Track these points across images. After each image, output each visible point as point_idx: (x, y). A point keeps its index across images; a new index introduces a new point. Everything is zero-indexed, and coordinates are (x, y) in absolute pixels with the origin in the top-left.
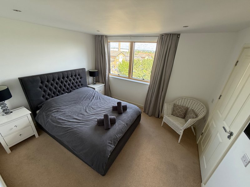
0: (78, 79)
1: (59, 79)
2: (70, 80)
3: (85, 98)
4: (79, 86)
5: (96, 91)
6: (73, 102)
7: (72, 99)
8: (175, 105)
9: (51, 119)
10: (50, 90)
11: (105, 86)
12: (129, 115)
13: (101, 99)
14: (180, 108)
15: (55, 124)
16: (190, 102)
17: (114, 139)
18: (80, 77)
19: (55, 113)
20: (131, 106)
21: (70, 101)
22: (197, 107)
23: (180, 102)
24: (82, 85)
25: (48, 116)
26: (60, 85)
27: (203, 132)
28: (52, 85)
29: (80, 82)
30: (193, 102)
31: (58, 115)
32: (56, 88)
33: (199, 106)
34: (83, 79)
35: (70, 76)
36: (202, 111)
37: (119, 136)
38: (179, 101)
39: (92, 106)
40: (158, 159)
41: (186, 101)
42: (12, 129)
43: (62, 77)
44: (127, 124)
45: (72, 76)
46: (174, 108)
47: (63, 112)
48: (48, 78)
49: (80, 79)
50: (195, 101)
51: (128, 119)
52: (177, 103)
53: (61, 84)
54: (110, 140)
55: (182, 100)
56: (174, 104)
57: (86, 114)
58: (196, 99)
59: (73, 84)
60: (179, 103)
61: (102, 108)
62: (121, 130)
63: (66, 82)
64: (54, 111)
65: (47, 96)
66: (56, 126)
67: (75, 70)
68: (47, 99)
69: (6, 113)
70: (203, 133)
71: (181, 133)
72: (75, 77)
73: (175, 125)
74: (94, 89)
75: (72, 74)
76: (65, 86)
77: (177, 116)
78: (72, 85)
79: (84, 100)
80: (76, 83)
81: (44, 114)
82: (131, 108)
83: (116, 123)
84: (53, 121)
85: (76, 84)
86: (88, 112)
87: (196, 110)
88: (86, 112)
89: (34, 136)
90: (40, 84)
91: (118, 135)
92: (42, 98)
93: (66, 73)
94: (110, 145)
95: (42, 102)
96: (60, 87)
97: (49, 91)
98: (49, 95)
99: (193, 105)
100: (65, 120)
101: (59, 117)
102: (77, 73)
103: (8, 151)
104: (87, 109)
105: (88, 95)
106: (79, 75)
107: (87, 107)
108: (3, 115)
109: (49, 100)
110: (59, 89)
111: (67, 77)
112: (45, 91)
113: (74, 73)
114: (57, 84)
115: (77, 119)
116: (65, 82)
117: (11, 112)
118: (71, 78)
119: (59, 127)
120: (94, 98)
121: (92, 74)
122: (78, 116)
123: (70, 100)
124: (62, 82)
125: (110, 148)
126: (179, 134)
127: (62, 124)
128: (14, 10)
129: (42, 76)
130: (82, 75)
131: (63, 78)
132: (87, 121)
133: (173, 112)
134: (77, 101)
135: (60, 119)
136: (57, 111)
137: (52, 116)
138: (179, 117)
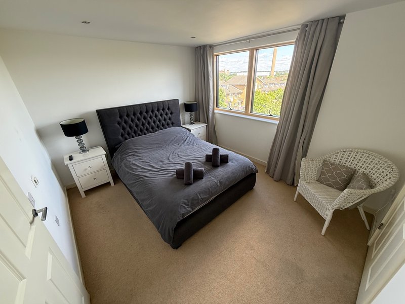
0: (167, 114)
1: (141, 113)
2: (156, 116)
3: (173, 142)
4: (168, 124)
5: (191, 134)
6: (155, 146)
7: (154, 141)
8: (325, 163)
9: (125, 164)
10: (131, 127)
11: (207, 126)
12: (230, 170)
13: (195, 144)
14: (336, 168)
15: (127, 169)
16: (362, 159)
17: (193, 199)
18: (170, 112)
19: (130, 157)
20: (238, 158)
21: (152, 144)
22: (376, 170)
23: (339, 157)
24: (172, 123)
25: (122, 160)
26: (142, 122)
27: (383, 222)
28: (132, 121)
29: (170, 119)
30: (368, 159)
31: (132, 160)
32: (137, 126)
33: (381, 167)
34: (173, 115)
35: (156, 109)
36: (387, 178)
37: (202, 197)
38: (337, 156)
39: (179, 153)
40: (269, 250)
41: (354, 156)
42: (86, 169)
43: (145, 111)
44: (221, 183)
45: (158, 110)
46: (323, 169)
47: (140, 156)
48: (127, 112)
49: (170, 115)
50: (373, 157)
51: (226, 176)
52: (332, 160)
53: (144, 120)
54: (187, 200)
55: (343, 154)
56: (325, 161)
57: (167, 161)
58: (376, 153)
59: (160, 121)
60: (337, 160)
61: (192, 156)
62: (209, 189)
63: (151, 117)
64: (130, 154)
65: (126, 136)
66: (128, 172)
67: (163, 102)
68: (126, 139)
69: (83, 151)
70: (382, 224)
71: (327, 215)
72: (162, 112)
73: (318, 199)
74: (189, 130)
75: (158, 107)
76: (149, 123)
77: (327, 185)
78: (159, 123)
79: (171, 144)
80: (165, 120)
81: (119, 157)
82: (237, 161)
83: (204, 179)
84: (126, 166)
85: (164, 122)
86: (171, 160)
87: (373, 176)
88: (169, 159)
89: (109, 183)
90: (119, 119)
91: (202, 195)
92: (120, 137)
93: (151, 106)
94: (184, 205)
95: (120, 143)
96: (143, 125)
97: (128, 129)
98: (129, 134)
99: (367, 165)
100: (139, 167)
101: (134, 162)
102: (166, 105)
103: (83, 195)
104: (171, 155)
105: (177, 138)
106: (168, 109)
107: (171, 154)
108: (80, 153)
109: (127, 140)
110: (142, 127)
111: (153, 111)
112: (124, 129)
113: (162, 106)
114: (139, 119)
115: (153, 167)
116: (149, 119)
117: (88, 151)
118: (157, 113)
119: (131, 173)
120: (186, 142)
121: (188, 108)
122: (156, 164)
123: (151, 142)
124: (145, 118)
125: (184, 210)
126: (324, 217)
127: (135, 170)
128: (83, 22)
129: (120, 109)
130: (173, 110)
131: (147, 112)
132: (165, 170)
133: (320, 176)
134: (160, 145)
135: (134, 164)
136: (133, 155)
137: (127, 160)
138: (333, 187)
